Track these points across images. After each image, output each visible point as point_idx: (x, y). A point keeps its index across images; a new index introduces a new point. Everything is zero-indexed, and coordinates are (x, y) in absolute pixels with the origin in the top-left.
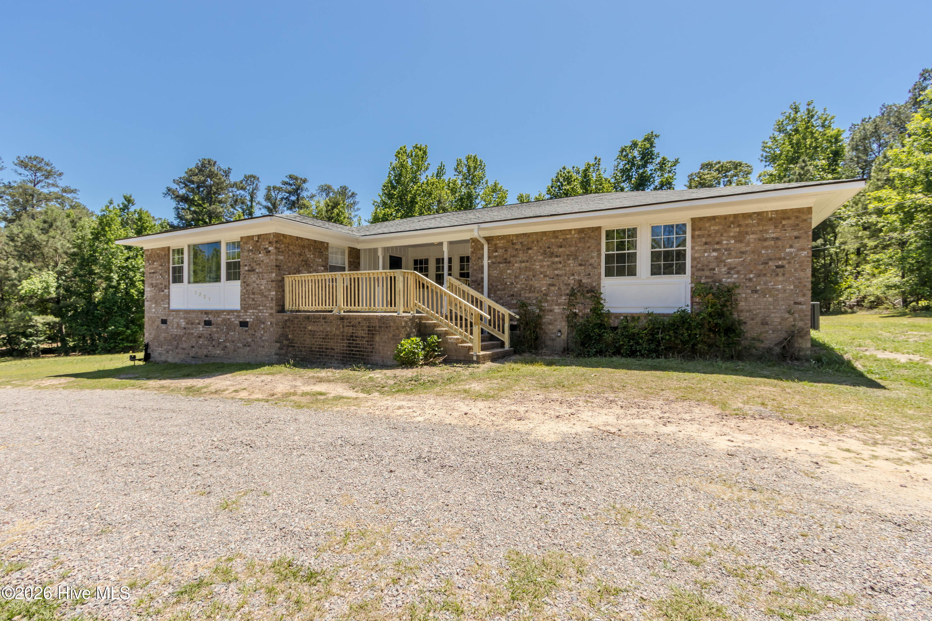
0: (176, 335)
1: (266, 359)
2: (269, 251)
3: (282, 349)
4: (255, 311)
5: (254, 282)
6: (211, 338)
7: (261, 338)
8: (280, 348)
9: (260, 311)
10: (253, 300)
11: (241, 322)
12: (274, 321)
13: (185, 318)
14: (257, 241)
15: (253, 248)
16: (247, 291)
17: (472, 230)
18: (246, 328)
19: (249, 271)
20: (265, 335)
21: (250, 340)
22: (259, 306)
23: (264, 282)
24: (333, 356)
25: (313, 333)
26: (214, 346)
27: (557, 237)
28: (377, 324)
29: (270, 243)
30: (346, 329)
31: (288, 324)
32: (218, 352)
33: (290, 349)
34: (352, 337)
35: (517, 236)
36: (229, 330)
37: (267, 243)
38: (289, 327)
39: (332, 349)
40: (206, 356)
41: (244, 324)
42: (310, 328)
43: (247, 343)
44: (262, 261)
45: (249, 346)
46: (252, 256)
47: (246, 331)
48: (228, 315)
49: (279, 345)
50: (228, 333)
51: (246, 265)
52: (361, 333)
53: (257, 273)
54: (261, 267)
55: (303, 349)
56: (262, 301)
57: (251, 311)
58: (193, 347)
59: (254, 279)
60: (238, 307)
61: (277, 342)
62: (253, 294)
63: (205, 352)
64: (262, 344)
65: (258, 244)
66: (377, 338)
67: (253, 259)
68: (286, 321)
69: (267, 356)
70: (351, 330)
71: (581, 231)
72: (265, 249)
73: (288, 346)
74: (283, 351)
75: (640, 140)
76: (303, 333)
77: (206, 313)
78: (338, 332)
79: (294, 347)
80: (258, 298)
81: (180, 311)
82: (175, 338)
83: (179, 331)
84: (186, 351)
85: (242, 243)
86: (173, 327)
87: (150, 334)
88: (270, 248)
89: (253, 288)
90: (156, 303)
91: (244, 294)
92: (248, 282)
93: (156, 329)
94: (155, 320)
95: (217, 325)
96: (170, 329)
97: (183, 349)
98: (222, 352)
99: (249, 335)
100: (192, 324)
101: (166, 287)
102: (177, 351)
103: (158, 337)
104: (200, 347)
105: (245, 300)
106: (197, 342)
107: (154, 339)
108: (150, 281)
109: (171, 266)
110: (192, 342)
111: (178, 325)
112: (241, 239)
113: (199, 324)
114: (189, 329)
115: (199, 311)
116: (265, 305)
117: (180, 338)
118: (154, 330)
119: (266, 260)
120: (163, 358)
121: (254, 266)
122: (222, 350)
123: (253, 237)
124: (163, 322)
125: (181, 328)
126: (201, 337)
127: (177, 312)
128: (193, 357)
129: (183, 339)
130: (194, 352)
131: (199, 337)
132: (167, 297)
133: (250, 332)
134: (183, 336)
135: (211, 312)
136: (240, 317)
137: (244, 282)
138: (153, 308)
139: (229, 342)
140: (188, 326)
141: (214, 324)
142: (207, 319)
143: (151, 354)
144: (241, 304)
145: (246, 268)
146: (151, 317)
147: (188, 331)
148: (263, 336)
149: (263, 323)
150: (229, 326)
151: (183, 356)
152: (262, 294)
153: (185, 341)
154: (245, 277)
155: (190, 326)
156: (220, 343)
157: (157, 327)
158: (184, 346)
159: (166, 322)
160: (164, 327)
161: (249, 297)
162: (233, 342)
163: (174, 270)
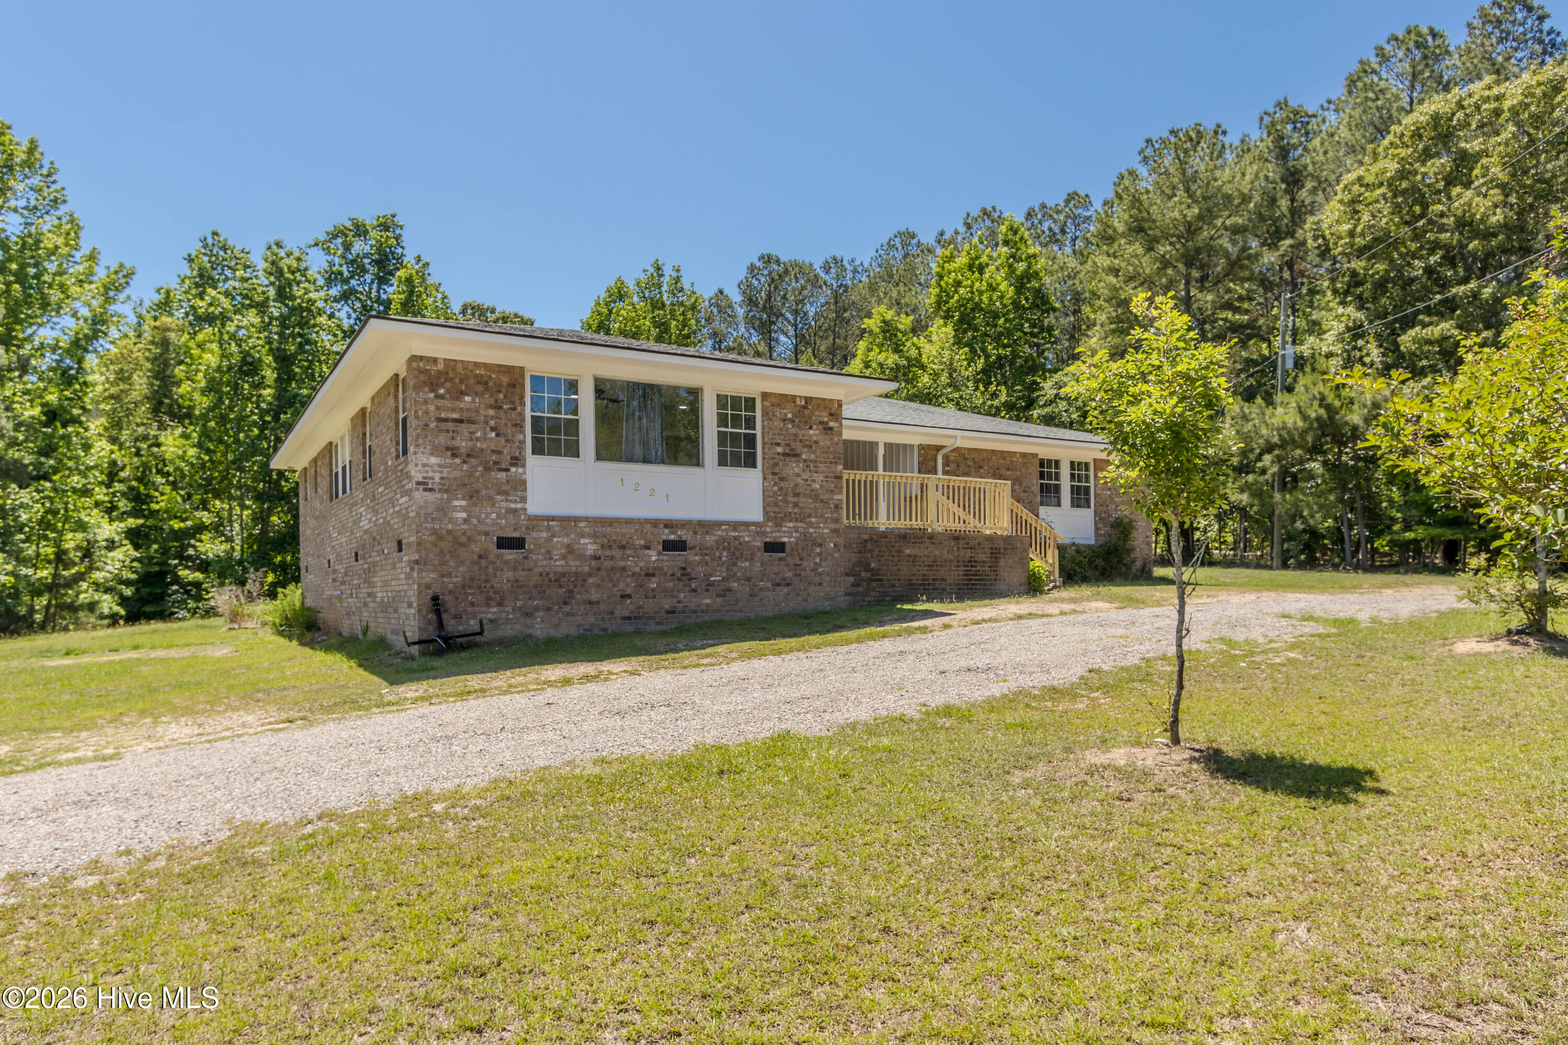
0: (563, 575)
1: (827, 603)
2: (831, 429)
3: (858, 585)
4: (800, 525)
5: (798, 475)
6: (685, 574)
7: (813, 570)
8: (853, 585)
9: (811, 525)
10: (796, 505)
11: (766, 543)
12: (841, 541)
13: (594, 535)
14: (805, 407)
15: (795, 416)
16: (781, 489)
17: (955, 437)
18: (780, 555)
19: (785, 454)
20: (824, 564)
21: (790, 574)
22: (810, 516)
23: (819, 477)
24: (944, 589)
25: (913, 559)
26: (694, 591)
27: (1004, 458)
28: (1002, 546)
29: (831, 415)
30: (962, 552)
31: (869, 545)
32: (708, 601)
33: (874, 584)
34: (971, 562)
35: (969, 450)
36: (734, 558)
37: (825, 414)
38: (870, 551)
39: (943, 580)
40: (671, 612)
41: (774, 547)
42: (908, 552)
43: (784, 579)
44: (816, 442)
45: (788, 585)
46: (793, 431)
47: (780, 559)
48: (735, 529)
49: (852, 579)
50: (735, 564)
51: (778, 444)
52: (982, 557)
53: (805, 461)
54: (814, 452)
55: (897, 583)
56: (816, 509)
57: (791, 525)
58: (625, 596)
59: (796, 470)
60: (757, 515)
61: (847, 575)
62: (797, 495)
63: (667, 604)
64: (818, 580)
65: (806, 412)
66: (1002, 563)
67: (796, 435)
68: (866, 541)
69: (828, 599)
70: (968, 553)
71: (1024, 455)
72: (821, 423)
73: (870, 580)
74: (861, 589)
75: (369, 219)
76: (896, 559)
77: (666, 526)
78: (950, 557)
79: (880, 580)
80: (807, 503)
81: (577, 519)
82: (558, 579)
83: (574, 565)
84: (602, 607)
85: (767, 404)
86: (549, 555)
87: (442, 576)
88: (831, 424)
89: (796, 485)
90: (473, 496)
91: (775, 493)
92: (783, 474)
93: (473, 562)
94: (469, 539)
95: (704, 550)
96: (539, 561)
97: (590, 603)
98: (719, 600)
99: (788, 565)
100: (624, 547)
101: (518, 461)
102: (567, 608)
103: (486, 581)
104: (653, 594)
105: (776, 505)
106: (642, 586)
107: (464, 587)
108: (442, 440)
109: (528, 414)
110: (622, 586)
111: (570, 550)
112: (765, 396)
113: (648, 548)
114: (612, 558)
115: (647, 521)
116: (822, 516)
117: (580, 578)
118: (462, 563)
119: (824, 441)
120: (507, 631)
121: (798, 447)
122: (718, 596)
123: (794, 397)
124: (504, 543)
125: (581, 557)
126: (653, 575)
127: (568, 521)
128: (629, 618)
129: (591, 581)
130: (631, 607)
131: (647, 575)
132: (520, 485)
133: (789, 560)
134: (590, 575)
135: (684, 524)
136: (764, 534)
137: (773, 473)
138: (459, 509)
139: (737, 580)
140: (608, 553)
141: (694, 548)
142: (672, 537)
143: (452, 626)
144: (766, 512)
145: (779, 450)
146: (449, 532)
147: (607, 564)
148: (820, 565)
149: (820, 545)
150: (737, 550)
151: (592, 619)
152: (816, 497)
153: (598, 586)
154: (777, 464)
155: (616, 553)
156: (712, 584)
157: (480, 557)
158: (594, 595)
159: (517, 544)
160: (510, 555)
161: (785, 501)
162: (749, 580)
163: (538, 424)
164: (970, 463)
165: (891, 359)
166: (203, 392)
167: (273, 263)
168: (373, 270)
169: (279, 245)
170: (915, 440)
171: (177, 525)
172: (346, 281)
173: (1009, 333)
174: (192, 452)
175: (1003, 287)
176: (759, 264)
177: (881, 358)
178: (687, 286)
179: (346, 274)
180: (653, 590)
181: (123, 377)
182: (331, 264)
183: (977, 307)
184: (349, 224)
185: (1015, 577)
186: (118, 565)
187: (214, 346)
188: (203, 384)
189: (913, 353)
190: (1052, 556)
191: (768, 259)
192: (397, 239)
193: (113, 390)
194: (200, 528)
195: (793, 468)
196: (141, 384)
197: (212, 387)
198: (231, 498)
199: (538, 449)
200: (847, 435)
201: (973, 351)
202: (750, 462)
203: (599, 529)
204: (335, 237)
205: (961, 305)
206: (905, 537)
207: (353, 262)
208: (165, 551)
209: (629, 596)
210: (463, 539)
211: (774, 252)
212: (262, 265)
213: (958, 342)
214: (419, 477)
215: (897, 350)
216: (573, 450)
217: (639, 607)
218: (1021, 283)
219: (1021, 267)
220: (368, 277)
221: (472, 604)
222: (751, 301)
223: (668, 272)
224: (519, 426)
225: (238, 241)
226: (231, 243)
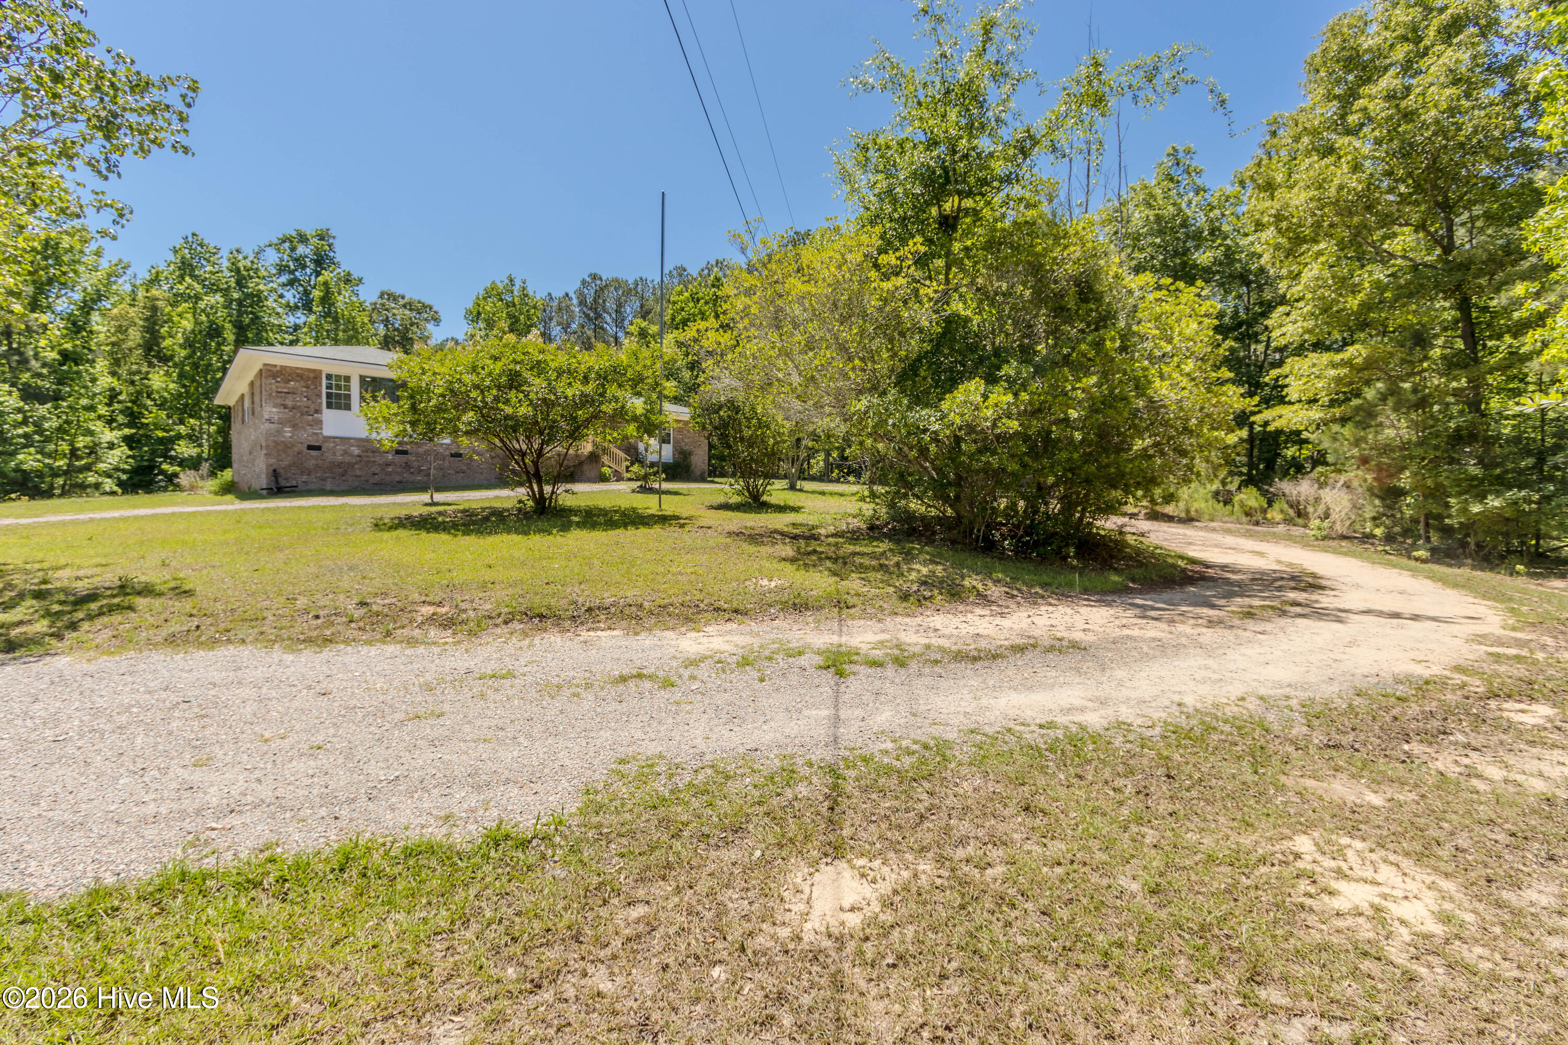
0: (342, 463)
6: (407, 465)
7: (477, 466)
13: (358, 446)
18: (459, 459)
20: (483, 464)
21: (465, 468)
26: (412, 473)
32: (419, 478)
40: (400, 482)
41: (456, 456)
43: (461, 471)
45: (463, 473)
47: (459, 461)
52: (573, 465)
58: (374, 474)
60: (447, 441)
63: (397, 478)
64: (480, 472)
66: (585, 467)
69: (485, 481)
75: (309, 231)
77: (397, 443)
81: (349, 439)
82: (340, 465)
83: (347, 459)
84: (362, 478)
86: (334, 454)
87: (279, 461)
90: (294, 426)
93: (295, 456)
94: (293, 445)
95: (417, 455)
96: (329, 457)
97: (356, 476)
99: (463, 464)
100: (373, 452)
101: (318, 412)
102: (343, 479)
103: (301, 464)
104: (390, 474)
106: (385, 469)
107: (290, 467)
108: (279, 401)
109: (324, 390)
110: (374, 469)
111: (345, 452)
113: (387, 453)
114: (367, 457)
117: (351, 465)
118: (289, 456)
120: (312, 487)
122: (425, 477)
124: (310, 448)
125: (351, 455)
126: (389, 466)
127: (344, 440)
128: (377, 484)
129: (356, 466)
130: (378, 478)
131: (386, 465)
132: (320, 422)
133: (464, 462)
134: (356, 464)
135: (407, 443)
136: (451, 449)
138: (288, 432)
139: (435, 470)
140: (365, 454)
141: (411, 454)
142: (400, 449)
143: (283, 483)
146: (282, 442)
147: (365, 460)
149: (482, 456)
151: (356, 484)
153: (360, 469)
155: (370, 454)
156: (421, 471)
157: (298, 454)
158: (358, 473)
159: (318, 448)
160: (313, 453)
162: (441, 469)
163: (329, 396)
166: (182, 346)
167: (233, 264)
168: (312, 266)
169: (238, 251)
171: (161, 435)
172: (292, 272)
174: (172, 386)
176: (588, 279)
178: (531, 293)
179: (292, 267)
180: (390, 472)
181: (121, 330)
182: (282, 260)
184: (294, 234)
185: (593, 474)
187: (190, 316)
188: (181, 341)
190: (622, 465)
191: (594, 277)
192: (329, 246)
193: (113, 339)
194: (179, 437)
196: (135, 336)
197: (189, 343)
198: (200, 418)
199: (329, 406)
203: (360, 444)
204: (284, 242)
207: (296, 260)
208: (153, 453)
209: (377, 474)
210: (290, 445)
211: (599, 272)
212: (225, 264)
214: (267, 417)
216: (348, 408)
217: (382, 478)
220: (308, 271)
221: (294, 474)
222: (582, 303)
223: (518, 283)
224: (319, 396)
225: (211, 241)
226: (206, 242)
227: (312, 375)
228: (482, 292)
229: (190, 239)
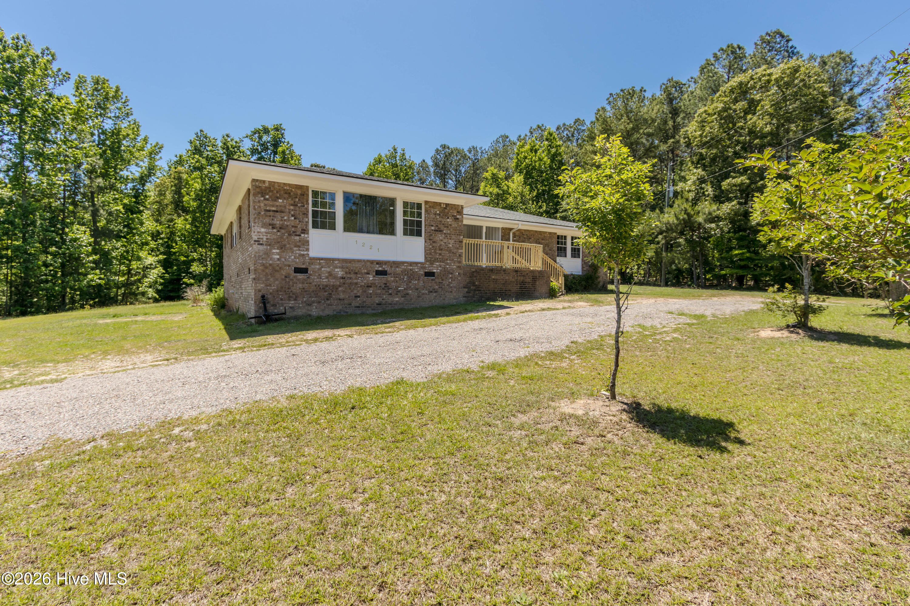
0: (327, 286)
2: (458, 219)
4: (442, 264)
5: (442, 240)
6: (386, 287)
7: (448, 285)
8: (467, 292)
9: (447, 264)
10: (440, 254)
11: (425, 272)
12: (462, 272)
13: (342, 267)
14: (445, 208)
15: (440, 212)
16: (433, 247)
17: (519, 224)
18: (432, 278)
19: (435, 230)
20: (453, 282)
21: (437, 287)
22: (447, 260)
23: (452, 242)
24: (510, 295)
25: (495, 281)
26: (391, 294)
27: (541, 235)
28: (538, 275)
29: (458, 212)
30: (519, 278)
31: (475, 274)
32: (397, 299)
33: (477, 292)
34: (523, 282)
35: (525, 230)
36: (410, 279)
37: (455, 212)
38: (476, 277)
39: (509, 291)
40: (379, 304)
41: (430, 274)
42: (493, 277)
43: (434, 289)
44: (451, 225)
45: (436, 292)
46: (440, 219)
47: (432, 280)
48: (411, 265)
49: (467, 290)
50: (410, 282)
51: (432, 226)
52: (528, 280)
53: (445, 234)
54: (450, 230)
55: (488, 292)
56: (450, 256)
57: (438, 264)
58: (357, 297)
59: (441, 238)
60: (421, 259)
61: (464, 288)
62: (441, 250)
63: (377, 300)
64: (450, 290)
65: (446, 211)
66: (537, 283)
67: (441, 221)
68: (473, 272)
70: (522, 278)
71: (550, 233)
72: (453, 216)
73: (475, 290)
74: (471, 294)
76: (488, 281)
77: (377, 264)
78: (513, 280)
79: (480, 290)
80: (446, 254)
81: (334, 260)
82: (325, 288)
83: (332, 281)
84: (346, 302)
85: (427, 206)
86: (320, 276)
87: (267, 286)
88: (458, 217)
89: (441, 245)
90: (282, 248)
91: (430, 249)
92: (434, 240)
93: (282, 279)
94: (280, 268)
95: (396, 275)
96: (315, 279)
97: (340, 299)
98: (403, 299)
99: (436, 283)
100: (356, 273)
101: (305, 231)
102: (329, 302)
103: (289, 288)
104: (370, 296)
105: (431, 254)
106: (365, 292)
107: (277, 291)
108: (267, 220)
109: (310, 209)
110: (355, 292)
111: (330, 274)
112: (426, 202)
113: (368, 274)
114: (351, 278)
115: (368, 261)
116: (453, 260)
117: (335, 288)
118: (277, 280)
119: (454, 225)
120: (299, 312)
121: (442, 227)
122: (402, 297)
123: (440, 203)
124: (298, 270)
125: (335, 278)
126: (371, 287)
127: (329, 261)
128: (359, 307)
129: (340, 289)
130: (360, 302)
131: (368, 287)
132: (306, 243)
133: (437, 280)
134: (340, 286)
135: (386, 263)
136: (425, 268)
137: (429, 239)
138: (276, 254)
139: (411, 290)
140: (349, 276)
141: (390, 274)
142: (380, 269)
143: (271, 310)
144: (426, 258)
145: (433, 228)
146: (270, 265)
147: (349, 281)
148: (451, 283)
149: (452, 274)
150: (411, 275)
151: (341, 307)
152: (450, 251)
153: (344, 292)
154: (431, 235)
155: (352, 276)
156: (399, 291)
157: (286, 277)
158: (342, 296)
159: (304, 271)
160: (300, 276)
161: (435, 252)
162: (417, 289)
163: (315, 213)
164: (525, 236)
165: (496, 190)
166: (194, 200)
167: (224, 144)
168: (272, 148)
169: (228, 136)
170: (500, 226)
171: (183, 258)
172: (260, 153)
173: (548, 179)
174: (188, 226)
175: (545, 159)
176: (440, 149)
177: (491, 190)
178: (407, 157)
179: (260, 150)
180: (371, 294)
181: (161, 194)
182: (253, 146)
183: (534, 168)
184: (261, 128)
185: (544, 290)
186: (155, 276)
187: (199, 180)
188: (194, 197)
189: (505, 188)
190: (561, 280)
191: (444, 147)
192: (282, 135)
193: (158, 199)
195: (439, 237)
196: (169, 196)
197: (198, 198)
199: (315, 226)
200: (465, 222)
201: (531, 187)
202: (419, 234)
203: (344, 264)
204: (255, 133)
205: (527, 166)
206: (492, 270)
207: (262, 145)
208: (179, 270)
209: (359, 297)
210: (278, 268)
211: (447, 144)
212: (220, 144)
213: (525, 183)
214: (255, 238)
215: (498, 187)
216: (333, 227)
217: (364, 302)
218: (553, 158)
219: (553, 150)
220: (269, 151)
221: (282, 299)
222: (436, 165)
223: (399, 151)
224: (306, 214)
225: (211, 135)
226: (208, 135)
227: (299, 192)
228: (372, 161)
229: (199, 134)
